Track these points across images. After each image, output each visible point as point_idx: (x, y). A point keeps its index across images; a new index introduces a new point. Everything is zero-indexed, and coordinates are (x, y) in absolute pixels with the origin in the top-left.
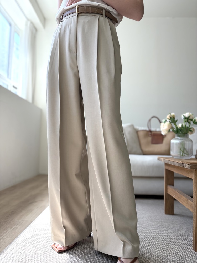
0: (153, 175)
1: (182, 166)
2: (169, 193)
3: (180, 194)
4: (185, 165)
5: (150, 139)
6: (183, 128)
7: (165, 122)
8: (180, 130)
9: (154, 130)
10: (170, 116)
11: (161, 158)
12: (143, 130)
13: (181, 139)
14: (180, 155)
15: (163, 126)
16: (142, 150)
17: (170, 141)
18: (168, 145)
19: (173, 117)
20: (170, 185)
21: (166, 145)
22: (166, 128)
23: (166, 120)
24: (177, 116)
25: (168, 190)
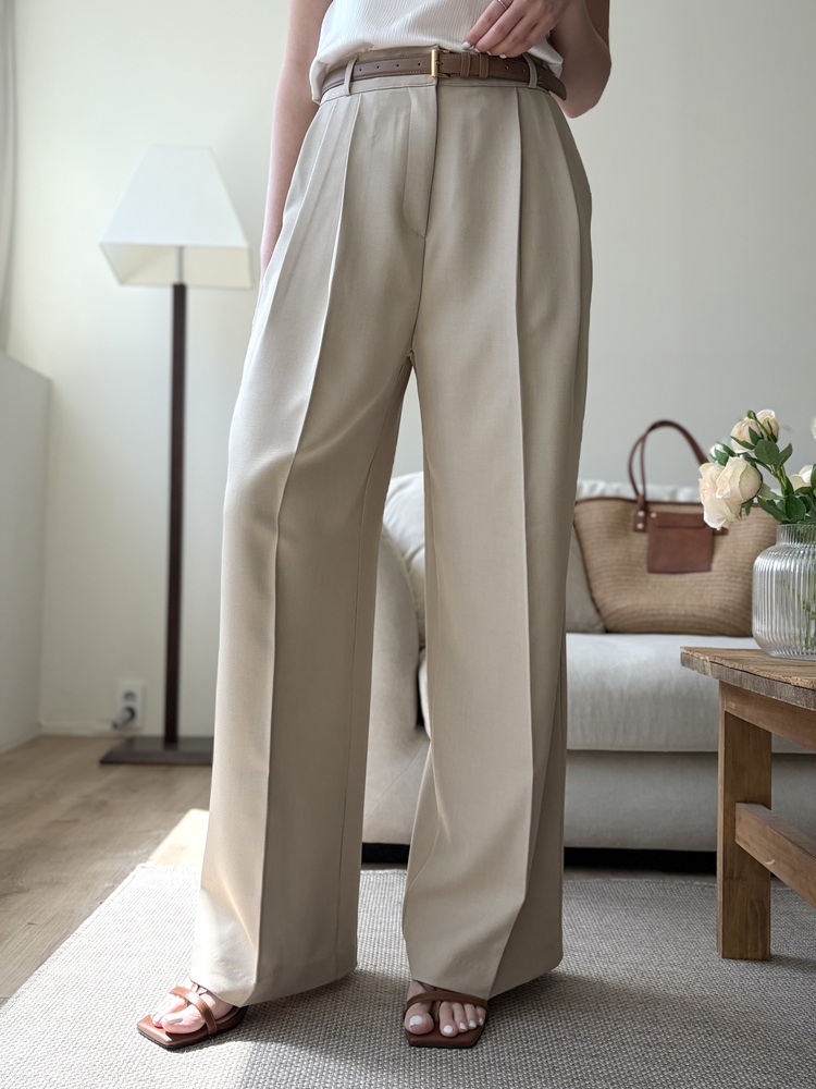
0: (658, 743)
2: (746, 843)
3: (805, 851)
5: (640, 543)
7: (724, 462)
8: (804, 500)
9: (666, 498)
10: (750, 430)
11: (702, 658)
12: (602, 498)
13: (809, 555)
14: (806, 642)
15: (714, 482)
16: (600, 605)
17: (749, 561)
18: (740, 579)
19: (770, 432)
20: (746, 802)
21: (731, 576)
22: (728, 490)
23: (726, 448)
24: (787, 429)
25: (737, 829)
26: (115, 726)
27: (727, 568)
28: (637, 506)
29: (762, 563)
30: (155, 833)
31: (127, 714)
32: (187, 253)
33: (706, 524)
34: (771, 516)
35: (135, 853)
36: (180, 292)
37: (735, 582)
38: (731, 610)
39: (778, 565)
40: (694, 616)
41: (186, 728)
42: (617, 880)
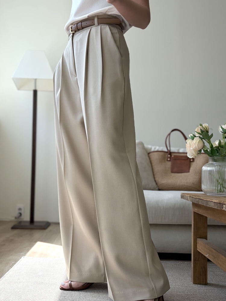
0: (174, 222)
1: (220, 208)
2: (200, 250)
3: (217, 251)
4: (224, 206)
5: (169, 164)
6: (222, 147)
7: (193, 139)
8: (217, 150)
9: (176, 151)
10: (201, 129)
11: (187, 196)
12: (158, 151)
13: (218, 165)
14: (217, 191)
15: (190, 145)
16: (157, 182)
17: (200, 168)
18: (198, 175)
19: (206, 130)
20: (200, 238)
21: (195, 174)
22: (194, 147)
23: (194, 135)
24: (211, 129)
25: (197, 246)
26: (16, 218)
27: (194, 171)
28: (168, 154)
30: (27, 248)
31: (19, 215)
32: (37, 81)
33: (188, 158)
34: (207, 155)
35: (21, 254)
36: (35, 92)
38: (195, 183)
39: (209, 169)
40: (185, 185)
41: (37, 218)
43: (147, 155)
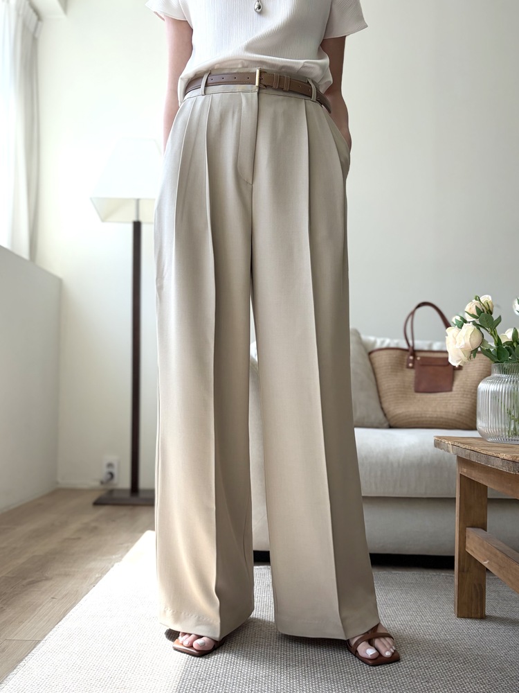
0: (420, 492)
1: (514, 471)
2: (472, 551)
3: (507, 556)
5: (410, 375)
7: (460, 327)
8: (508, 349)
9: (426, 348)
10: (476, 307)
11: (447, 442)
12: (388, 349)
13: (514, 381)
14: (509, 433)
15: (455, 339)
16: (386, 412)
17: (475, 385)
18: (469, 396)
19: (488, 309)
20: (472, 527)
21: (464, 394)
22: (463, 343)
23: (462, 318)
24: (498, 306)
25: (467, 543)
26: (102, 483)
27: (462, 389)
28: (409, 353)
29: (483, 386)
30: (126, 545)
31: (109, 476)
32: (141, 202)
33: (449, 364)
34: (488, 359)
35: (114, 557)
36: (137, 226)
37: (466, 397)
38: (464, 414)
39: (492, 388)
40: (442, 418)
41: (143, 484)
42: (396, 572)
43: (366, 356)
